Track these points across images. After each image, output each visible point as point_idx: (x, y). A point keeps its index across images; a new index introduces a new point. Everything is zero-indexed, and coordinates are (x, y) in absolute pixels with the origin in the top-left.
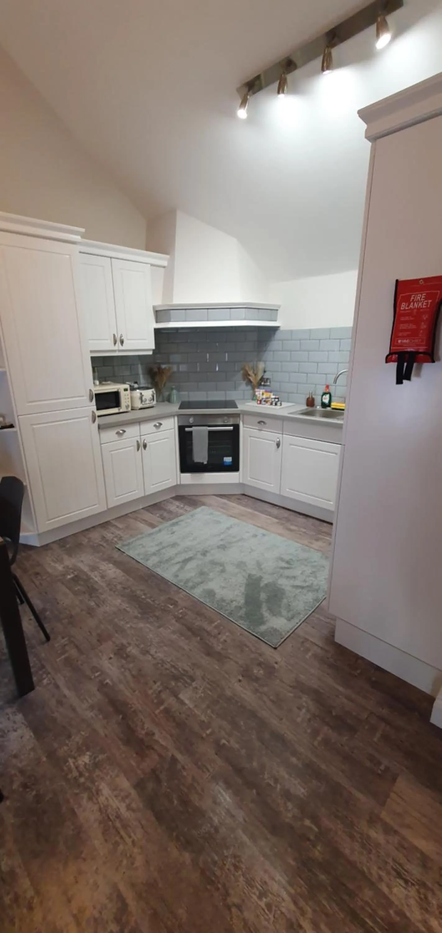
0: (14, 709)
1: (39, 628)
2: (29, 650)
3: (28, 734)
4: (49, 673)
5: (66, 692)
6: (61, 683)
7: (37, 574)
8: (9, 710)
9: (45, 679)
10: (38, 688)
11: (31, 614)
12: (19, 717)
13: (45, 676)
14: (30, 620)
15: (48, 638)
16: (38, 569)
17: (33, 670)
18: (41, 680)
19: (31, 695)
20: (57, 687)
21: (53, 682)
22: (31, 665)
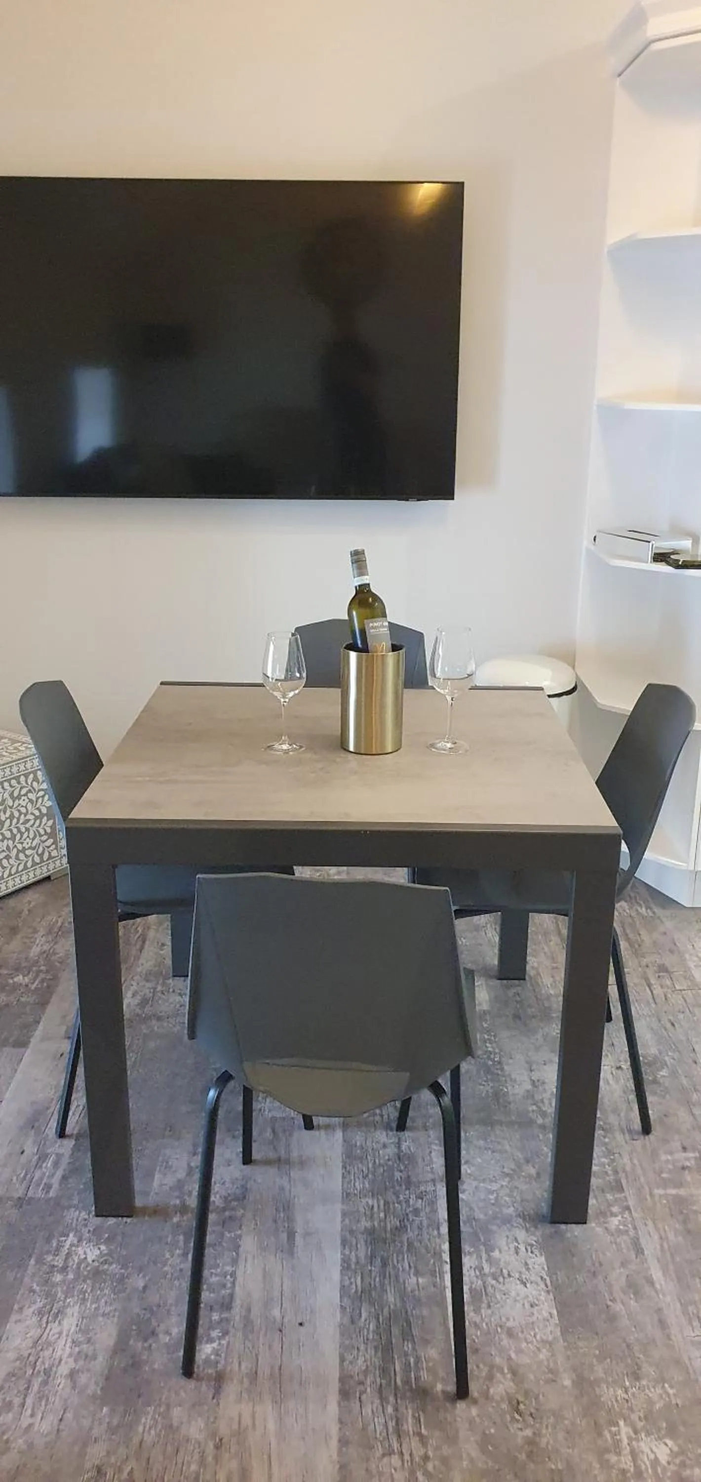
0: (532, 1240)
1: (633, 1097)
2: (598, 1133)
3: (547, 1307)
4: (628, 1208)
5: (657, 1274)
6: (650, 1246)
7: (663, 969)
8: (521, 1235)
9: (613, 1215)
10: (592, 1224)
11: (626, 1055)
12: (539, 1261)
13: (615, 1209)
14: (619, 1068)
15: (646, 1128)
16: (668, 960)
17: (594, 1181)
18: (603, 1214)
19: (576, 1230)
20: (639, 1250)
21: (632, 1233)
22: (594, 1168)
